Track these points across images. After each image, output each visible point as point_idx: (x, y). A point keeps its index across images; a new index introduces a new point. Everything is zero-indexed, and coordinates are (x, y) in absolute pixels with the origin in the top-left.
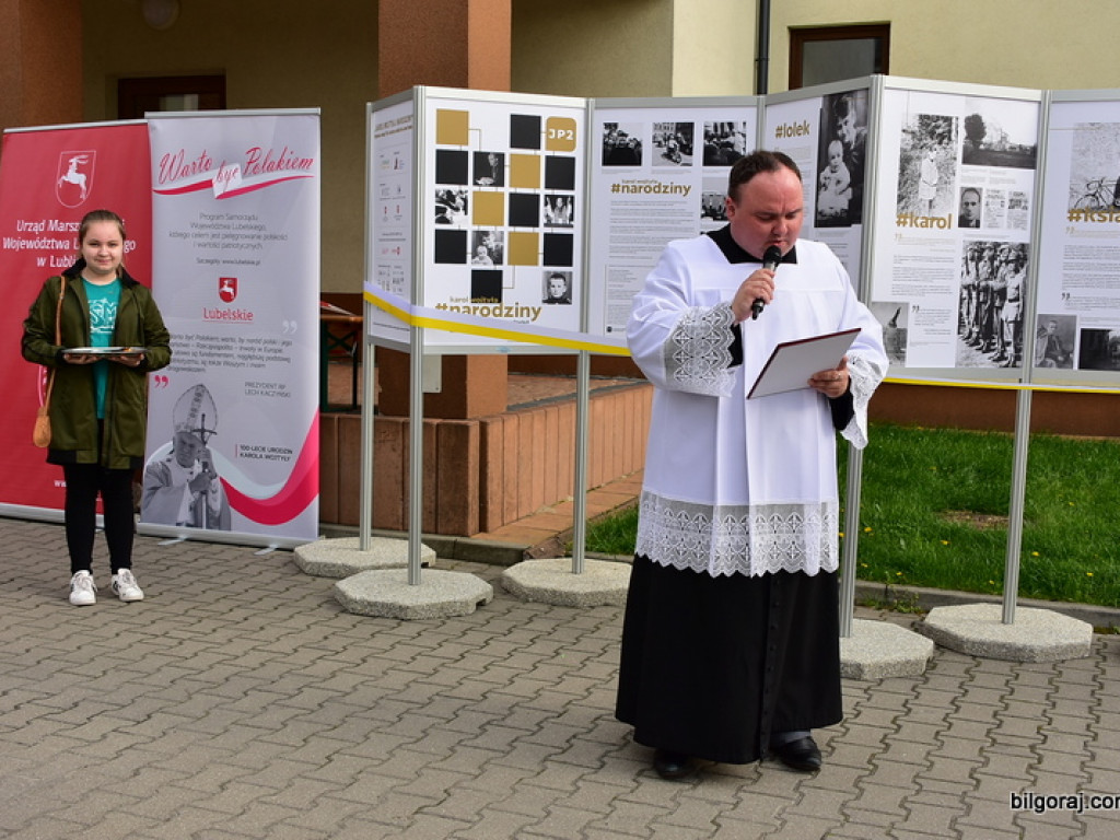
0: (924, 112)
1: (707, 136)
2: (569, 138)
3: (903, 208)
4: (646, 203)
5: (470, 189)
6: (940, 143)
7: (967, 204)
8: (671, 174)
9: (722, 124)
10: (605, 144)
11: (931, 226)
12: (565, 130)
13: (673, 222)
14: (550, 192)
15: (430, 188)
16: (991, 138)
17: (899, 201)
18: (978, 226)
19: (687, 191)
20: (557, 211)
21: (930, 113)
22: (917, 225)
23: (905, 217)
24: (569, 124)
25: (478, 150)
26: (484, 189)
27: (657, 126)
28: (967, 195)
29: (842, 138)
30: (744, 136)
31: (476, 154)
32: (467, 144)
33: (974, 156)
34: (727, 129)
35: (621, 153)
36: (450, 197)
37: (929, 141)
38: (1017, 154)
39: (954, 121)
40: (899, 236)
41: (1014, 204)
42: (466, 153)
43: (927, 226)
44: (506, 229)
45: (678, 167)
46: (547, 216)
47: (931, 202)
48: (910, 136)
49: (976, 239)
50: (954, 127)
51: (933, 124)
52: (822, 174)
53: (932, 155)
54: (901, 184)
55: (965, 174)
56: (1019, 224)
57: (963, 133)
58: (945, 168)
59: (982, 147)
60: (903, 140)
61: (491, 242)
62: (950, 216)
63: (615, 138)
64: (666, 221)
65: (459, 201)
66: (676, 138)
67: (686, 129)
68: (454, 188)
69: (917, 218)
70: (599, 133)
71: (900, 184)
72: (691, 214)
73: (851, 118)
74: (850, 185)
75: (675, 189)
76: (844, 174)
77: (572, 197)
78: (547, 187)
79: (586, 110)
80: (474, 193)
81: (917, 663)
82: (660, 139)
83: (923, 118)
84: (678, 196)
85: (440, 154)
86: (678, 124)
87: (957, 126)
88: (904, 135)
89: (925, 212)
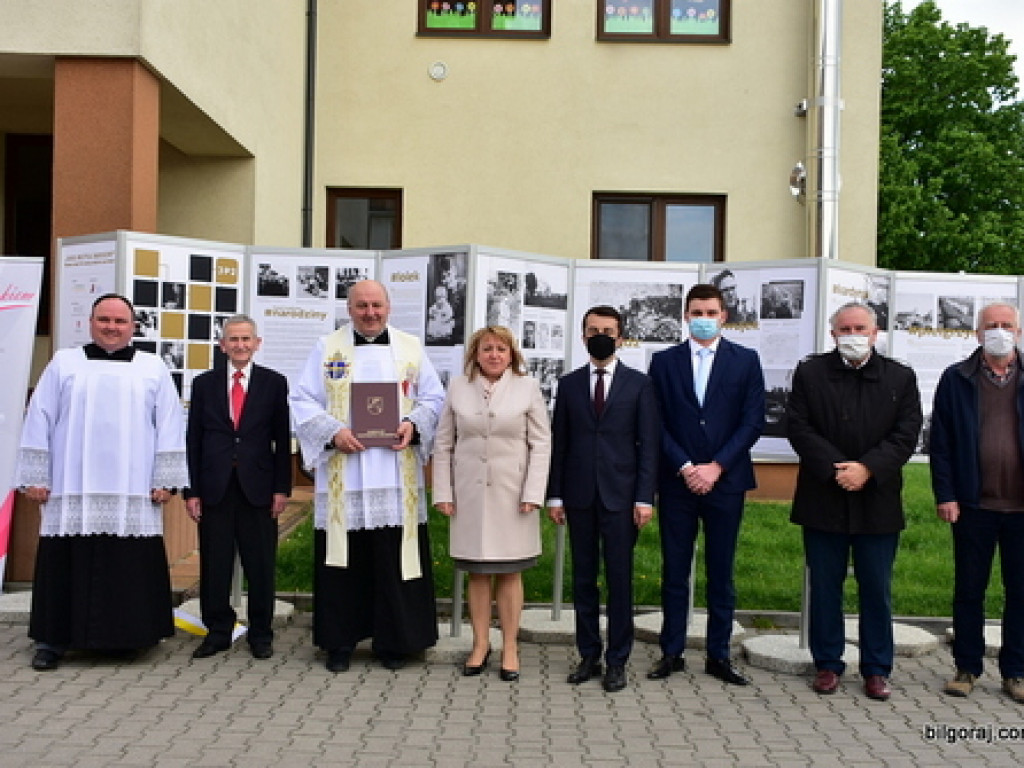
0: (502, 271)
1: (339, 277)
2: (233, 274)
4: (292, 324)
5: (159, 310)
6: (511, 291)
7: (527, 332)
8: (311, 303)
9: (350, 270)
10: (260, 280)
12: (230, 267)
14: (220, 314)
16: (540, 289)
18: (534, 347)
19: (324, 316)
21: (505, 271)
24: (233, 264)
26: (169, 311)
28: (527, 326)
29: (446, 285)
31: (165, 284)
32: (157, 276)
33: (532, 300)
34: (353, 273)
35: (273, 287)
37: (504, 290)
38: (555, 300)
39: (519, 276)
41: (555, 333)
42: (156, 284)
44: (186, 341)
45: (317, 299)
46: (217, 333)
48: (492, 288)
49: (532, 356)
51: (506, 278)
52: (431, 309)
53: (506, 299)
54: (488, 318)
55: (526, 312)
56: (558, 346)
57: (524, 285)
58: (514, 308)
59: (536, 294)
60: (489, 288)
61: (175, 351)
63: (267, 276)
64: (308, 338)
65: (151, 320)
66: (316, 278)
67: (323, 271)
68: (147, 310)
70: (255, 272)
73: (453, 271)
74: (453, 317)
75: (315, 315)
76: (448, 310)
78: (217, 310)
79: (246, 253)
80: (163, 314)
82: (303, 278)
83: (501, 275)
84: (317, 320)
85: (137, 283)
86: (317, 268)
87: (520, 280)
88: (489, 285)
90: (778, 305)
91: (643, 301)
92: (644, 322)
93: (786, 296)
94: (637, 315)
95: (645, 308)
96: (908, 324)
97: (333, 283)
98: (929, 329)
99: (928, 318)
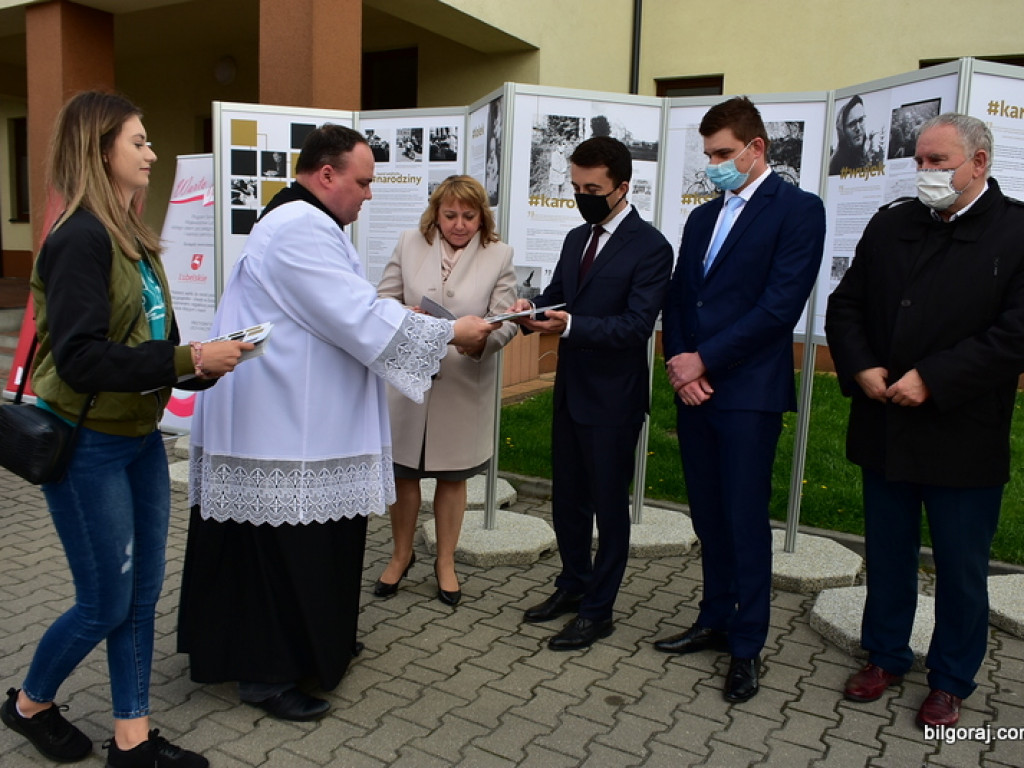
0: (553, 114)
1: (432, 139)
3: (535, 191)
4: (392, 190)
5: (259, 179)
6: (568, 139)
8: (408, 168)
9: (442, 129)
11: (561, 206)
13: (409, 205)
15: (229, 178)
17: (531, 185)
19: (419, 180)
21: (559, 114)
22: (548, 205)
23: (537, 198)
25: (264, 150)
26: (270, 179)
27: (399, 132)
29: (495, 136)
30: (456, 138)
31: (264, 154)
32: (255, 145)
34: (445, 133)
36: (242, 186)
37: (558, 137)
38: (640, 149)
39: (581, 121)
40: (531, 214)
41: (638, 189)
42: (255, 153)
43: (557, 206)
45: (413, 163)
47: (560, 186)
48: (540, 133)
50: (581, 126)
51: (562, 123)
52: (488, 164)
53: (561, 148)
54: (533, 172)
56: (643, 206)
57: (589, 129)
60: (534, 136)
63: (373, 141)
64: (405, 204)
65: (249, 187)
66: (412, 141)
67: (418, 133)
68: (246, 178)
69: (548, 199)
71: (531, 171)
72: (421, 199)
74: (497, 173)
75: (412, 179)
76: (495, 165)
79: (353, 120)
80: (263, 182)
81: (526, 555)
82: (401, 141)
83: (553, 120)
84: (412, 185)
85: (234, 153)
86: (413, 130)
87: (584, 126)
88: (535, 132)
89: (555, 194)
90: (909, 137)
93: (918, 123)
97: (426, 144)
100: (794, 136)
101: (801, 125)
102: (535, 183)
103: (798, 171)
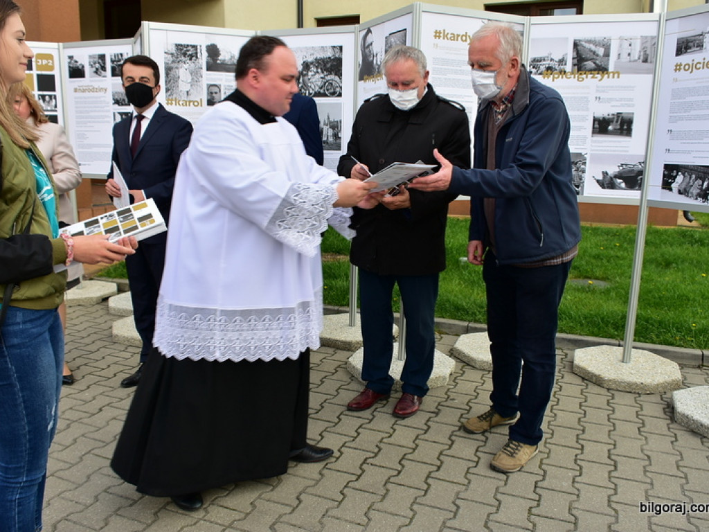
0: (178, 43)
1: (113, 61)
2: (50, 64)
3: (169, 95)
4: (89, 98)
6: (191, 59)
7: (212, 93)
8: (98, 82)
9: (117, 54)
10: (69, 67)
11: (189, 105)
12: (47, 59)
13: (101, 107)
17: (166, 92)
19: (106, 90)
20: (46, 103)
21: (183, 43)
22: (179, 105)
23: (172, 100)
24: (50, 57)
27: (90, 57)
28: (211, 88)
34: (120, 57)
35: (76, 72)
37: (183, 58)
39: (198, 47)
43: (186, 105)
45: (101, 78)
47: (187, 92)
48: (170, 56)
50: (199, 51)
51: (185, 49)
53: (186, 66)
55: (208, 77)
57: (205, 54)
58: (195, 74)
59: (218, 62)
60: (166, 58)
62: (201, 100)
63: (73, 64)
64: (98, 107)
66: (99, 63)
67: (102, 57)
70: (65, 62)
71: (166, 82)
72: (108, 103)
75: (101, 89)
77: (55, 96)
78: (39, 90)
79: (59, 49)
82: (92, 63)
83: (177, 45)
84: (101, 94)
86: (99, 55)
87: (201, 50)
88: (166, 55)
89: (184, 97)
91: (312, 63)
92: (313, 80)
94: (307, 75)
95: (313, 69)
96: (542, 68)
97: (109, 65)
98: (563, 72)
99: (562, 61)
100: (337, 56)
101: (341, 48)
102: (169, 90)
103: (341, 79)
